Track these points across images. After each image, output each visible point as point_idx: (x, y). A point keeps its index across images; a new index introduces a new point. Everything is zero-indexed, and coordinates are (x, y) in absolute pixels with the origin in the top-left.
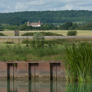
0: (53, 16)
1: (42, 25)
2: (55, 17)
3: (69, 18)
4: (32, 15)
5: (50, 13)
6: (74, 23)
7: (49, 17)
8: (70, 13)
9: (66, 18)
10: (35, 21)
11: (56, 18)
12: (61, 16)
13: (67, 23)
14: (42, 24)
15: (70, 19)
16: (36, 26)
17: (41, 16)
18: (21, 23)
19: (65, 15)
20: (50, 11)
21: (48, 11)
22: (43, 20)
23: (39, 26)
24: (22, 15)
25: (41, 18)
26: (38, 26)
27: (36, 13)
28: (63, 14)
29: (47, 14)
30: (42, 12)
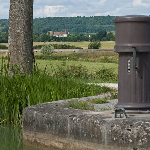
0: (84, 23)
1: (68, 35)
2: (86, 25)
3: (105, 26)
4: (57, 22)
5: (80, 20)
6: (108, 33)
7: (79, 25)
8: (106, 20)
9: (101, 26)
10: (61, 29)
11: (88, 25)
12: (94, 23)
13: (99, 33)
14: (69, 33)
15: (106, 28)
16: (61, 36)
17: (69, 24)
18: (43, 32)
19: (100, 23)
20: (80, 17)
21: (78, 17)
22: (71, 28)
23: (65, 36)
24: (45, 21)
25: (69, 25)
26: (63, 36)
27: (62, 20)
28: (96, 20)
29: (77, 21)
30: (71, 18)
